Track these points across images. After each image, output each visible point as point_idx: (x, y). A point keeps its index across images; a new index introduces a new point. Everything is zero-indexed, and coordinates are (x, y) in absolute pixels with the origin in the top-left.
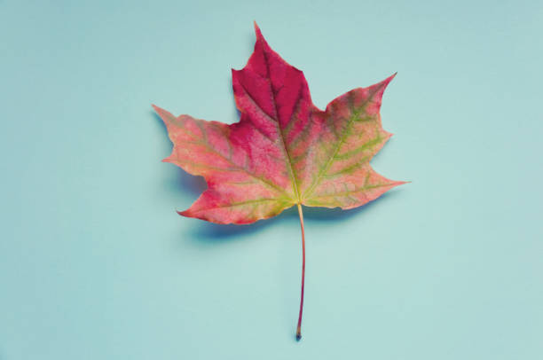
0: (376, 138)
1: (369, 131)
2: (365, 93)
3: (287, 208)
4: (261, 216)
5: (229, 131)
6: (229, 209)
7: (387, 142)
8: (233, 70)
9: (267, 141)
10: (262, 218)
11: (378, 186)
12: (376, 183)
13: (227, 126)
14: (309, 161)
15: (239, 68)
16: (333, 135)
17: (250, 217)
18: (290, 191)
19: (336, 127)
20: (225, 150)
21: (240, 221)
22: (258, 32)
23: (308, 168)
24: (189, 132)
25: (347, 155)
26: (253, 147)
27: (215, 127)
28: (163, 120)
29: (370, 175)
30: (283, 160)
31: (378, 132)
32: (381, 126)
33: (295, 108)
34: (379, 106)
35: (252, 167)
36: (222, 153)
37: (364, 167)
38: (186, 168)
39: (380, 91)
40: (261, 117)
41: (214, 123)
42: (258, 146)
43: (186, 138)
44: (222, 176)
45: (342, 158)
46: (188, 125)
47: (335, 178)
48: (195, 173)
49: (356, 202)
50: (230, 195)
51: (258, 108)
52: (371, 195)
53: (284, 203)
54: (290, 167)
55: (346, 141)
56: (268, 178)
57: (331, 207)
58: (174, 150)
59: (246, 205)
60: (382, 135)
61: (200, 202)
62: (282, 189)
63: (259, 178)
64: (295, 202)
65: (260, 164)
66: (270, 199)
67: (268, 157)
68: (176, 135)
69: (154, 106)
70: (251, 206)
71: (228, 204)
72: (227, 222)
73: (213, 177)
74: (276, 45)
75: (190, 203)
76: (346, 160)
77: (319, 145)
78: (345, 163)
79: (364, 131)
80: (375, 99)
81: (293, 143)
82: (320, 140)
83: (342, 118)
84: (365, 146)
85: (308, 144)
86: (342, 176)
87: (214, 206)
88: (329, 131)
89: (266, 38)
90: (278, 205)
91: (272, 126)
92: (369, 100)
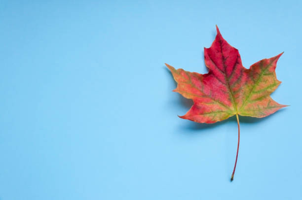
0: (273, 83)
1: (270, 80)
2: (269, 61)
3: (231, 116)
4: (218, 120)
5: (203, 78)
6: (203, 116)
7: (279, 86)
8: (205, 48)
9: (220, 83)
10: (219, 121)
11: (274, 107)
12: (273, 106)
13: (202, 75)
14: (241, 94)
15: (208, 47)
16: (252, 82)
17: (213, 120)
18: (232, 108)
19: (254, 78)
20: (200, 87)
21: (208, 122)
22: (218, 30)
23: (241, 97)
24: (183, 77)
25: (259, 91)
26: (214, 85)
27: (195, 75)
28: (171, 71)
29: (271, 101)
30: (228, 93)
31: (275, 81)
32: (276, 77)
33: (234, 68)
34: (275, 68)
35: (213, 96)
36: (199, 88)
37: (268, 98)
38: (184, 95)
39: (275, 61)
40: (217, 71)
41: (195, 74)
42: (216, 85)
43: (182, 80)
44: (200, 99)
45: (257, 92)
46: (183, 74)
47: (254, 102)
48: (188, 98)
49: (264, 114)
50: (204, 109)
51: (216, 67)
52: (271, 111)
53: (229, 114)
54: (231, 96)
55: (259, 84)
56: (221, 101)
57: (252, 116)
58: (178, 86)
59: (211, 114)
60: (277, 82)
61: (191, 112)
62: (228, 106)
63: (216, 101)
64: (235, 113)
65: (217, 94)
66: (222, 112)
67: (221, 91)
68: (177, 78)
69: (166, 64)
70: (213, 115)
71: (202, 113)
72: (203, 122)
73: (196, 100)
74: (225, 37)
75: (185, 112)
76: (258, 94)
77: (246, 86)
78: (259, 95)
79: (267, 80)
80: (273, 64)
81: (233, 85)
82: (246, 84)
83: (257, 73)
84: (268, 87)
85: (240, 85)
86: (257, 101)
87: (196, 114)
88: (250, 79)
89: (221, 33)
90: (227, 115)
91: (223, 76)
92: (270, 64)
